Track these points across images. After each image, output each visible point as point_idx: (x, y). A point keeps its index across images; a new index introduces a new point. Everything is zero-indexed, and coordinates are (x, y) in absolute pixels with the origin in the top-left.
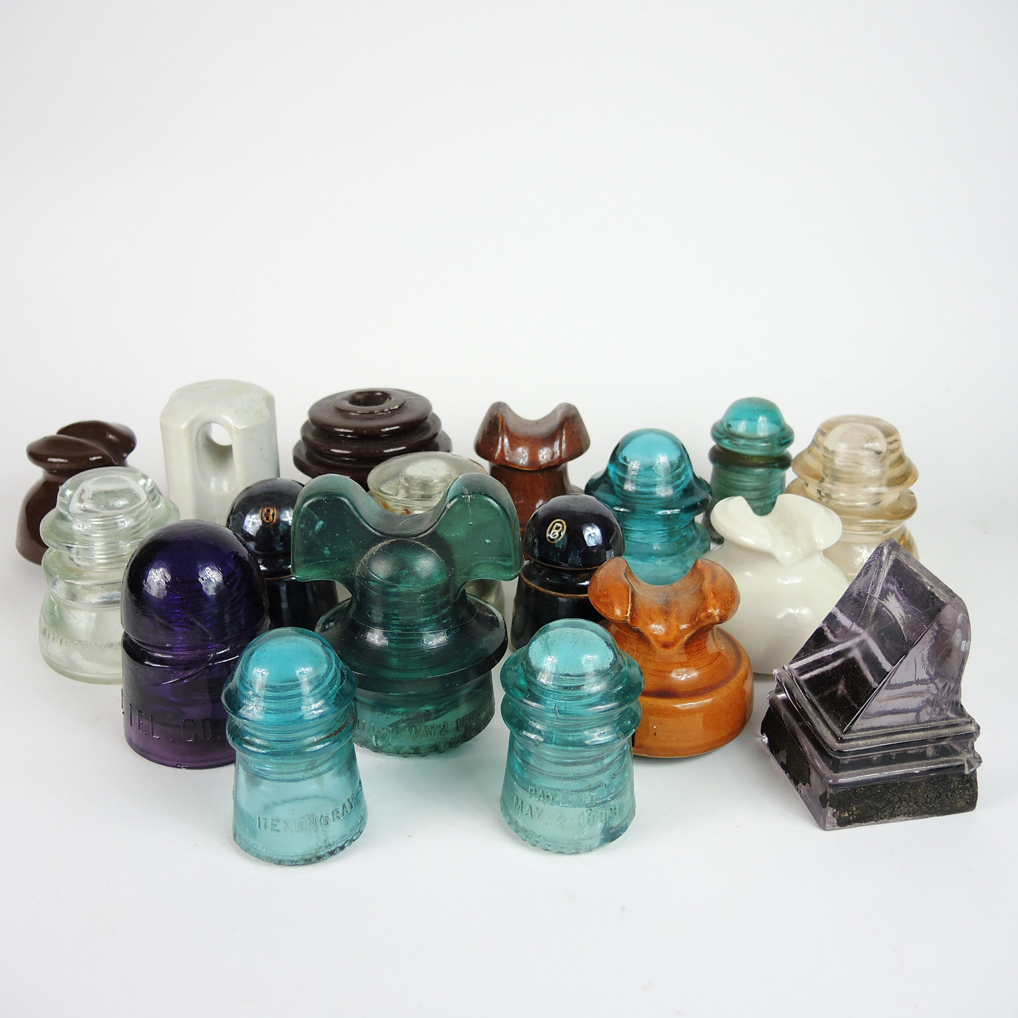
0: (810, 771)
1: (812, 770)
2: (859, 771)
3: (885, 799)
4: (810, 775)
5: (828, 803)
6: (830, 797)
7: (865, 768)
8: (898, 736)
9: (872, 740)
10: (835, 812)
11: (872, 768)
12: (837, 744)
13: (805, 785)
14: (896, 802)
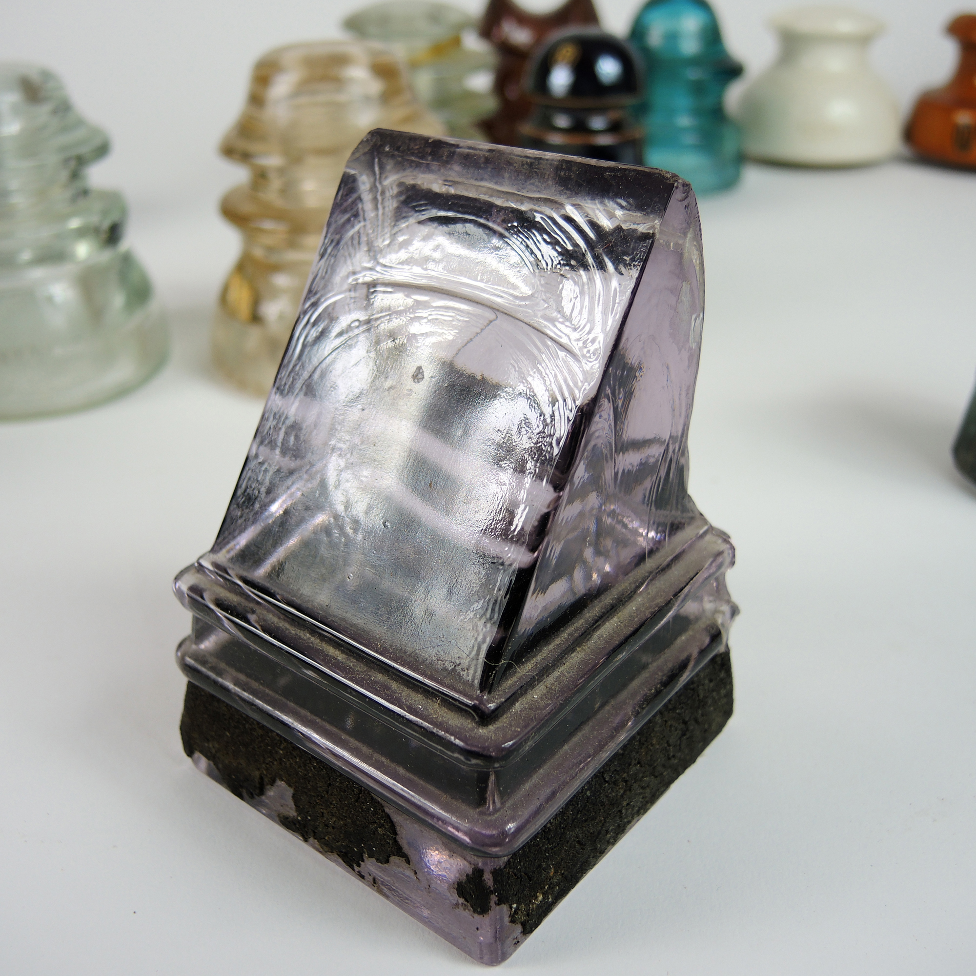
0: (392, 822)
1: (397, 818)
2: (541, 771)
3: (603, 804)
4: (396, 834)
5: (494, 898)
6: (495, 881)
7: (553, 754)
8: (598, 633)
9: (556, 674)
10: (517, 909)
11: (566, 747)
12: (482, 731)
13: (387, 861)
14: (622, 796)
